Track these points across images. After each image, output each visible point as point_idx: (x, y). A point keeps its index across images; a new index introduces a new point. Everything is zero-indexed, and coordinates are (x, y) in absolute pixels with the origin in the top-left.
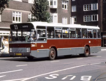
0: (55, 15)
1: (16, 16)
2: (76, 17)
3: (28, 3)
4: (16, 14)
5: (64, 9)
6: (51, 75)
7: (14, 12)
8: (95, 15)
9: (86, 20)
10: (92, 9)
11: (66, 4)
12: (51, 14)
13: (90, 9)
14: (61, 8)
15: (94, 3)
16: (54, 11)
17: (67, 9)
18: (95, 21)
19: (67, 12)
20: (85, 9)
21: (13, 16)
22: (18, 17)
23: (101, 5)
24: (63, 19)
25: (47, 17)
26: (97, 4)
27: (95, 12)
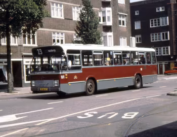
0: (110, 34)
1: (57, 39)
2: (141, 37)
3: (72, 20)
4: (56, 35)
5: (122, 26)
6: (86, 114)
7: (54, 33)
8: (165, 33)
9: (154, 40)
10: (161, 25)
11: (124, 19)
12: (104, 34)
13: (159, 25)
14: (117, 25)
15: (164, 17)
16: (107, 29)
17: (125, 26)
18: (165, 40)
19: (125, 30)
20: (152, 26)
21: (53, 38)
22: (60, 39)
23: (173, 19)
24: (121, 39)
25: (97, 38)
26: (168, 17)
27: (166, 28)
